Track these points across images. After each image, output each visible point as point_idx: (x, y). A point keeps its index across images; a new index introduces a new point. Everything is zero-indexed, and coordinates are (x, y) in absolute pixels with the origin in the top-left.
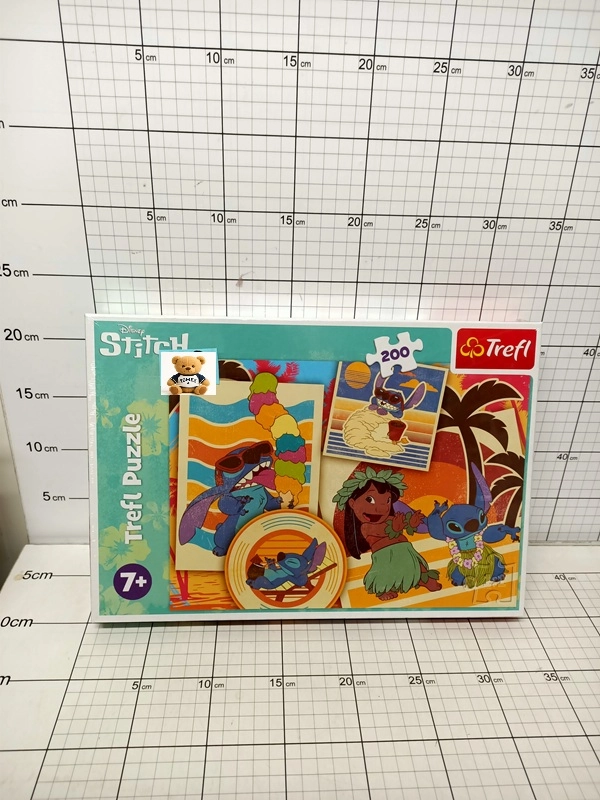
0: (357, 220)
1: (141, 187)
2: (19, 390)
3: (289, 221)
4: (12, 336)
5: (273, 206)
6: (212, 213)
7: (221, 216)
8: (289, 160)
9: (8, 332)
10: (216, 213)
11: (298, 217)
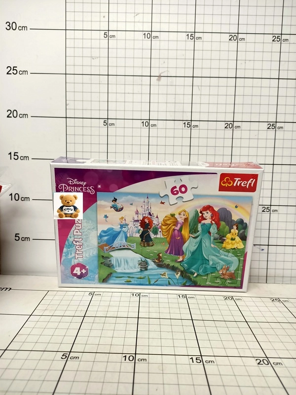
0: (234, 37)
1: (102, 18)
2: (10, 153)
3: (192, 38)
4: (11, 115)
5: (182, 28)
6: (144, 33)
7: (149, 35)
9: (9, 112)
10: (146, 33)
11: (197, 35)
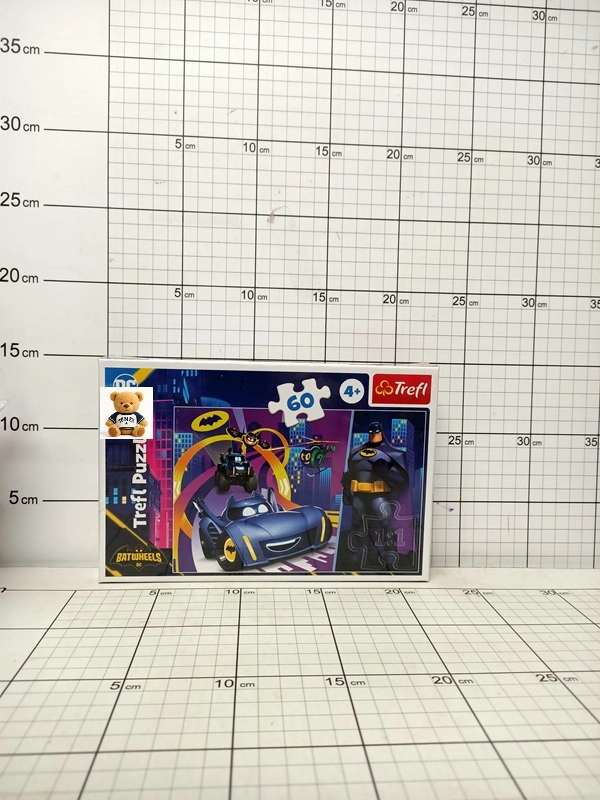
0: (396, 153)
1: (172, 114)
2: (4, 345)
3: (325, 153)
4: (8, 278)
6: (245, 142)
7: (253, 146)
8: (325, 91)
9: (4, 272)
10: (249, 143)
11: (334, 148)
